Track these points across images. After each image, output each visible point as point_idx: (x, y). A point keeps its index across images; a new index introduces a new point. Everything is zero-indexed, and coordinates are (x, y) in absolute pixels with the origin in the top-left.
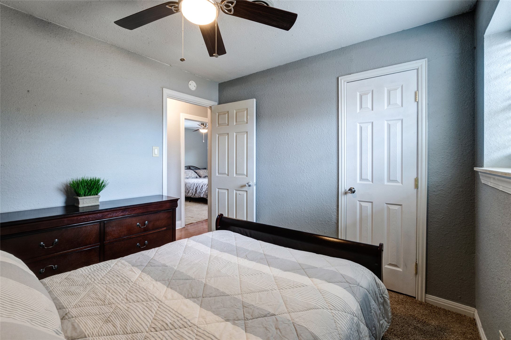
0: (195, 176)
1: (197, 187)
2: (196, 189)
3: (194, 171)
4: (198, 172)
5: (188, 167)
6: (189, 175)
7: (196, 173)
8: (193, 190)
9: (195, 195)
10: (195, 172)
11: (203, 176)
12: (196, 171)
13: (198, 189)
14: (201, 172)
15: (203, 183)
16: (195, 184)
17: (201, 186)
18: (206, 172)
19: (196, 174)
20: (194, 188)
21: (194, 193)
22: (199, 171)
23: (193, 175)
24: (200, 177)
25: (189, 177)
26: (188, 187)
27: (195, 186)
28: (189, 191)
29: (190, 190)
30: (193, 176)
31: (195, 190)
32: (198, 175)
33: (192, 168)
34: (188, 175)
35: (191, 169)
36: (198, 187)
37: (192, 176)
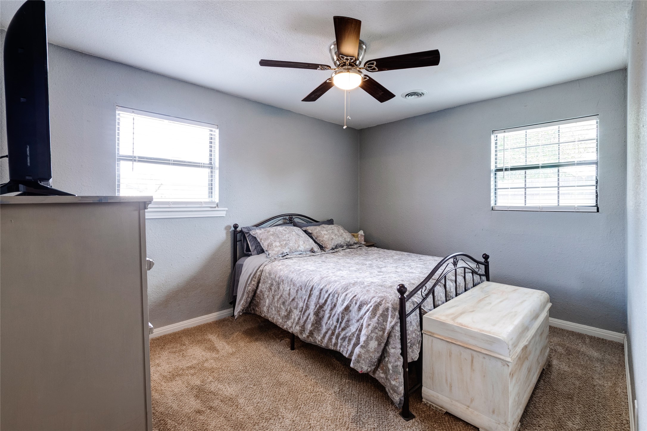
0: (308, 247)
1: (321, 307)
2: (317, 314)
3: (304, 228)
4: (315, 235)
5: (287, 217)
6: (291, 244)
7: (310, 235)
8: (304, 311)
9: (311, 333)
10: (305, 231)
11: (330, 245)
12: (310, 229)
13: (327, 315)
14: (323, 233)
15: (350, 296)
16: (316, 293)
17: (339, 309)
18: (336, 232)
19: (311, 240)
20: (307, 307)
21: (309, 327)
22: (318, 228)
23: (301, 243)
24: (322, 248)
25: (291, 252)
26: (286, 294)
27: (314, 299)
28: (290, 313)
29: (295, 311)
30: (302, 248)
31: (312, 317)
32: (316, 242)
33: (297, 220)
34: (286, 244)
35: (295, 225)
36: (327, 308)
37: (299, 246)
